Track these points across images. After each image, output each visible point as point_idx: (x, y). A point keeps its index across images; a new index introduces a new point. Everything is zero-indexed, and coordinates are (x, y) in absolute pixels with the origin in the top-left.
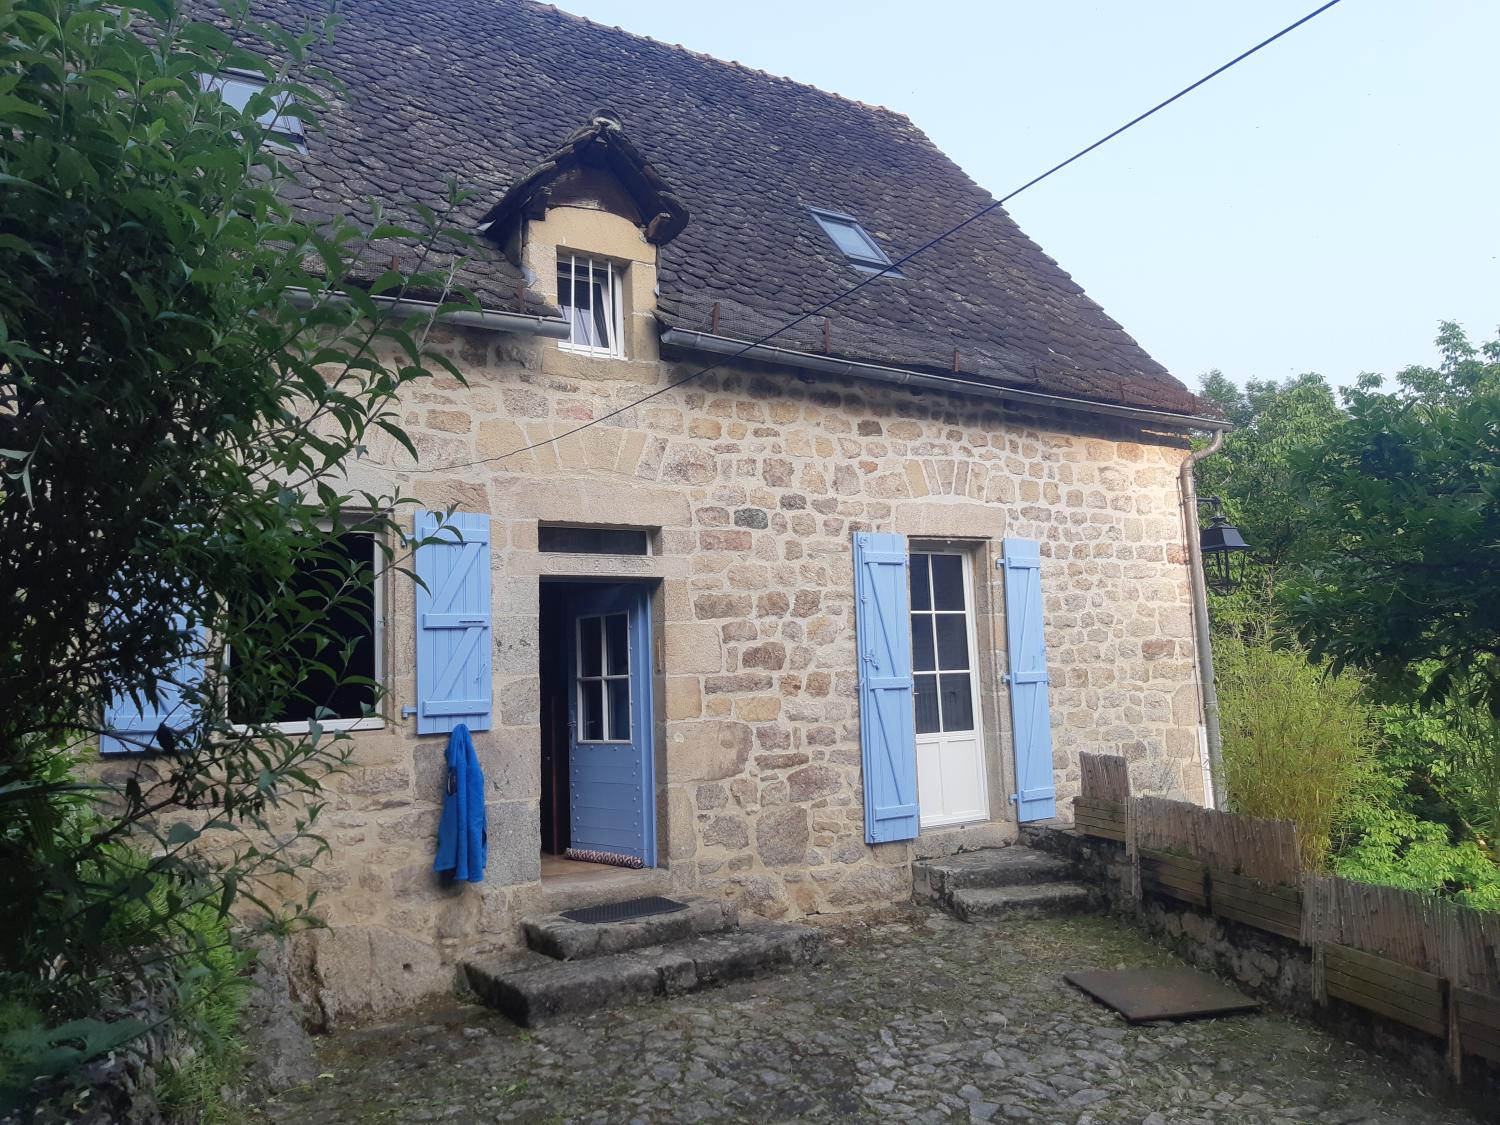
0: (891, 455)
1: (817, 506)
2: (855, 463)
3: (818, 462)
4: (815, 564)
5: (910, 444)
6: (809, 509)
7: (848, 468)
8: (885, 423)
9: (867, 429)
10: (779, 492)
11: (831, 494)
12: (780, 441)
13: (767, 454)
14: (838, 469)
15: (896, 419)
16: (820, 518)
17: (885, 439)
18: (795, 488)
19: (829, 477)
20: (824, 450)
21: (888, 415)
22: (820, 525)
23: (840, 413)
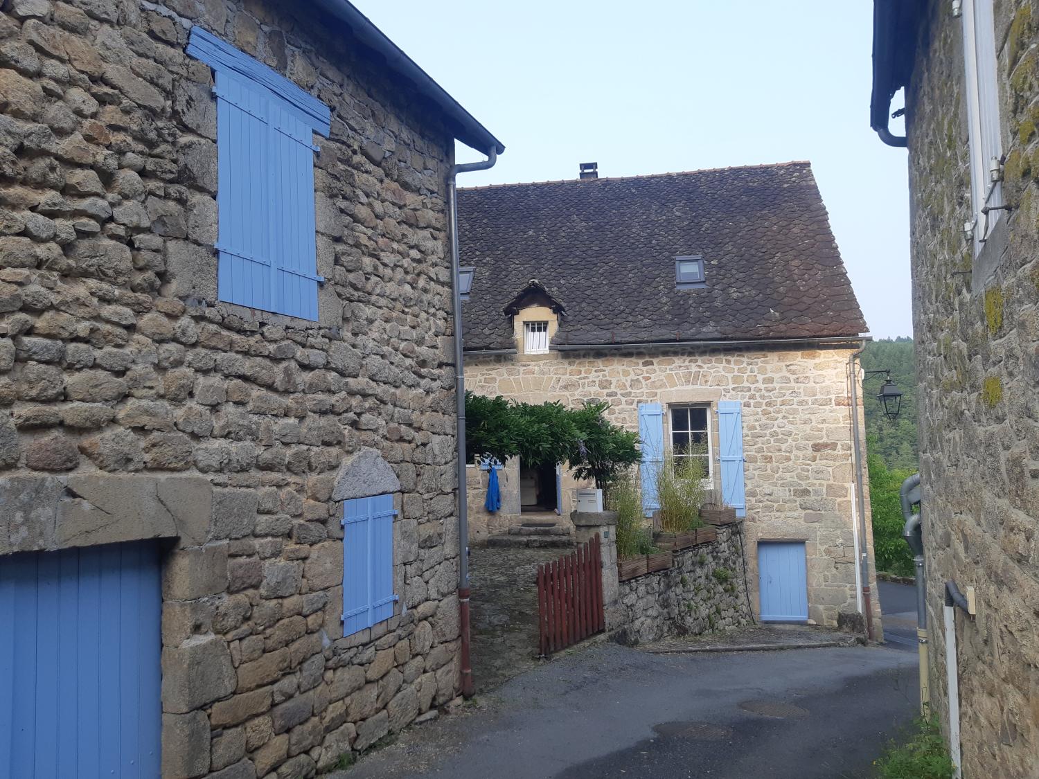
0: (658, 372)
1: (622, 394)
2: (640, 377)
3: (623, 379)
4: (622, 416)
5: (668, 367)
6: (619, 396)
7: (637, 380)
8: (655, 361)
9: (645, 364)
10: (605, 391)
11: (629, 390)
12: (606, 373)
13: (600, 378)
14: (632, 380)
15: (661, 358)
16: (623, 399)
17: (656, 366)
18: (613, 389)
19: (628, 384)
20: (626, 373)
21: (657, 357)
22: (623, 402)
23: (634, 359)
